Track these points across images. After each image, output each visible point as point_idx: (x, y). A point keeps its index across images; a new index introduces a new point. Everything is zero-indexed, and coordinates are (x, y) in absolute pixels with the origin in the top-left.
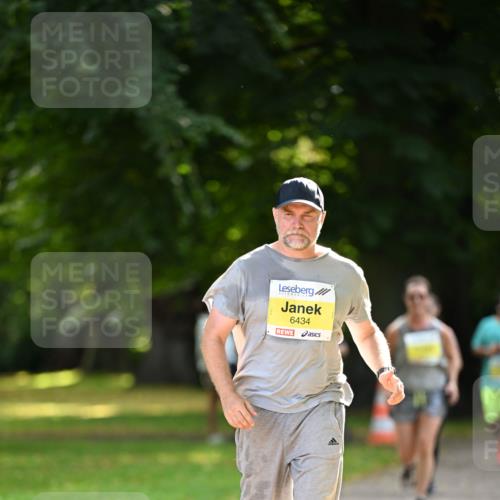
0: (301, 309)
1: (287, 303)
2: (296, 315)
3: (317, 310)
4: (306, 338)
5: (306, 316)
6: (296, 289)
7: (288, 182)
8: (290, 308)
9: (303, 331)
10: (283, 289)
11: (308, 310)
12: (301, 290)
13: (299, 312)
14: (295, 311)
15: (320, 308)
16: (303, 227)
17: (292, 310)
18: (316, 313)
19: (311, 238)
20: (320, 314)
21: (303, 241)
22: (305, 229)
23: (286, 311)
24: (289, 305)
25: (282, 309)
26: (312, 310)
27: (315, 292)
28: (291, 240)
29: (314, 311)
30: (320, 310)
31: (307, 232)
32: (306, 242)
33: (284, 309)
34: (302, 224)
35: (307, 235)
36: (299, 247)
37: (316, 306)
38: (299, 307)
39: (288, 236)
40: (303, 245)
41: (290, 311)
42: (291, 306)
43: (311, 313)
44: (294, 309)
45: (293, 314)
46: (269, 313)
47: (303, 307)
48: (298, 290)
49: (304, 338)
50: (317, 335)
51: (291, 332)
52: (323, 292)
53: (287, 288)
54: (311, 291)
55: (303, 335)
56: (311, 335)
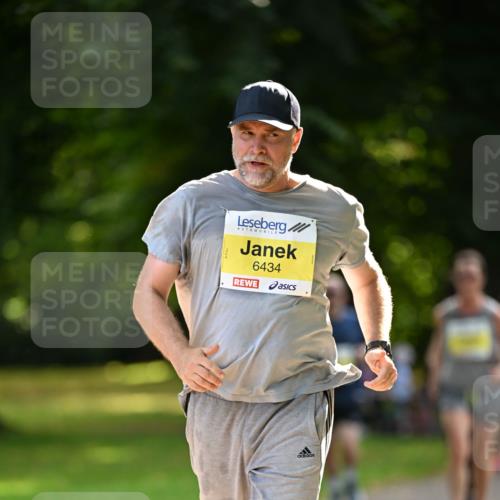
0: (269, 250)
1: (249, 242)
2: (261, 259)
3: (291, 253)
4: (276, 291)
5: (275, 260)
6: (261, 223)
7: (248, 87)
8: (252, 249)
9: (271, 281)
10: (243, 224)
11: (278, 252)
12: (268, 225)
13: (265, 255)
14: (259, 254)
15: (295, 250)
16: (264, 152)
17: (256, 252)
18: (288, 257)
19: (275, 168)
20: (294, 257)
21: (263, 175)
22: (267, 155)
23: (247, 253)
24: (252, 245)
25: (242, 250)
26: (284, 252)
27: (288, 228)
28: (247, 173)
29: (286, 254)
30: (295, 253)
31: (270, 158)
32: (268, 175)
33: (245, 251)
34: (263, 148)
35: (270, 164)
36: (258, 184)
37: (289, 246)
38: (266, 248)
39: (244, 163)
40: (264, 180)
41: (253, 254)
42: (254, 246)
43: (282, 256)
44: (258, 250)
45: (257, 258)
46: (223, 255)
47: (271, 248)
48: (264, 225)
49: (272, 292)
50: (292, 288)
51: (255, 283)
52: (299, 228)
53: (249, 222)
54: (283, 227)
55: (271, 288)
56: (282, 287)
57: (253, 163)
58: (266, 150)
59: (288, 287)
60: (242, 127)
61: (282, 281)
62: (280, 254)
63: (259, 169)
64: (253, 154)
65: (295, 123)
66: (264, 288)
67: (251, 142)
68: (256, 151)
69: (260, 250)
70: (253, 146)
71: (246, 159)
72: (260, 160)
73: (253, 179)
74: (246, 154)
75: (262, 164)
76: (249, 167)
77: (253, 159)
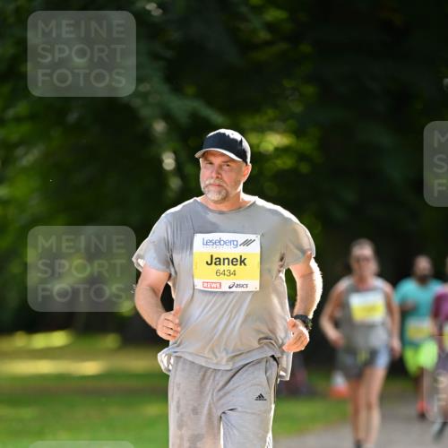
0: (226, 261)
1: (212, 256)
2: (221, 268)
3: (243, 262)
4: (234, 289)
5: (232, 268)
6: (220, 242)
8: (214, 261)
9: (230, 283)
10: (206, 243)
11: (233, 262)
12: (225, 243)
13: (224, 264)
14: (220, 264)
15: (245, 259)
16: (220, 176)
17: (218, 263)
18: (241, 265)
20: (245, 264)
22: (222, 179)
23: (211, 264)
24: (214, 258)
25: (207, 263)
26: (237, 261)
27: (239, 243)
28: (209, 191)
29: (239, 263)
30: (245, 261)
31: (224, 181)
33: (209, 263)
34: (219, 173)
37: (241, 257)
38: (224, 259)
39: (207, 186)
41: (215, 263)
42: (216, 259)
43: (236, 265)
44: (219, 261)
45: (219, 267)
46: (194, 267)
47: (228, 259)
48: (222, 243)
49: (231, 290)
50: (245, 286)
51: (218, 285)
52: (247, 243)
53: (211, 241)
54: (235, 243)
55: (230, 288)
56: (238, 286)
57: (212, 185)
59: (243, 286)
61: (237, 282)
62: (235, 263)
66: (225, 288)
71: (208, 182)
72: (217, 182)
75: (219, 185)
77: (212, 182)
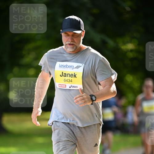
0: (68, 75)
1: (63, 72)
2: (66, 78)
3: (75, 76)
4: (71, 88)
5: (70, 78)
6: (66, 66)
8: (64, 75)
9: (70, 85)
10: (61, 66)
11: (71, 76)
12: (69, 67)
13: (67, 77)
14: (66, 76)
15: (76, 75)
16: (73, 40)
17: (65, 76)
18: (74, 77)
19: (77, 45)
20: (76, 77)
21: (73, 48)
22: (74, 41)
23: (62, 76)
24: (63, 73)
25: (60, 75)
26: (73, 75)
27: (74, 67)
28: (68, 47)
29: (73, 76)
30: (76, 76)
31: (75, 42)
32: (75, 48)
33: (61, 75)
34: (72, 39)
35: (75, 44)
36: (71, 51)
37: (74, 73)
38: (68, 74)
39: (66, 44)
40: (73, 49)
41: (64, 76)
42: (64, 74)
43: (72, 77)
44: (65, 75)
47: (69, 74)
48: (67, 67)
49: (70, 88)
50: (76, 87)
51: (65, 86)
52: (78, 67)
53: (63, 66)
54: (73, 67)
55: (70, 87)
56: (73, 87)
57: (69, 44)
58: (74, 40)
59: (75, 87)
60: (66, 33)
61: (73, 85)
62: (72, 76)
63: (72, 46)
64: (69, 41)
65: (82, 30)
66: (68, 88)
67: (68, 38)
68: (70, 41)
69: (66, 75)
70: (69, 39)
71: (67, 43)
72: (72, 43)
73: (70, 49)
74: (67, 41)
75: (73, 44)
76: (68, 46)
77: (69, 43)
